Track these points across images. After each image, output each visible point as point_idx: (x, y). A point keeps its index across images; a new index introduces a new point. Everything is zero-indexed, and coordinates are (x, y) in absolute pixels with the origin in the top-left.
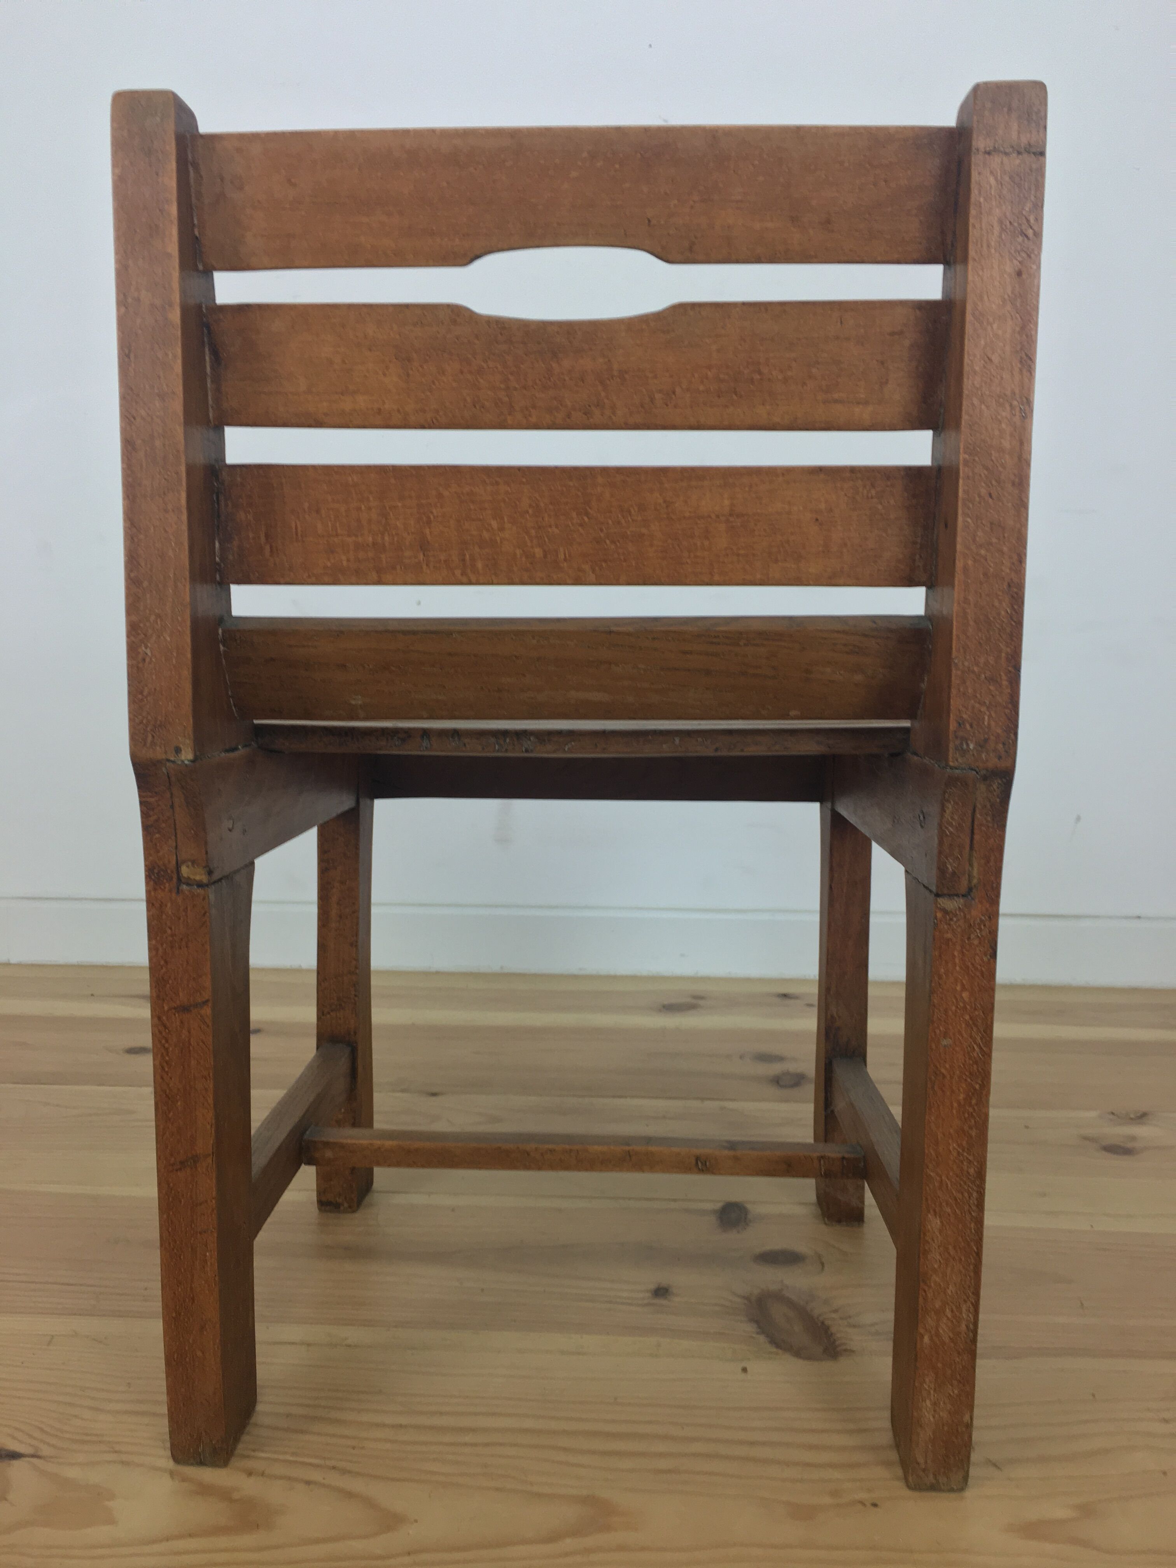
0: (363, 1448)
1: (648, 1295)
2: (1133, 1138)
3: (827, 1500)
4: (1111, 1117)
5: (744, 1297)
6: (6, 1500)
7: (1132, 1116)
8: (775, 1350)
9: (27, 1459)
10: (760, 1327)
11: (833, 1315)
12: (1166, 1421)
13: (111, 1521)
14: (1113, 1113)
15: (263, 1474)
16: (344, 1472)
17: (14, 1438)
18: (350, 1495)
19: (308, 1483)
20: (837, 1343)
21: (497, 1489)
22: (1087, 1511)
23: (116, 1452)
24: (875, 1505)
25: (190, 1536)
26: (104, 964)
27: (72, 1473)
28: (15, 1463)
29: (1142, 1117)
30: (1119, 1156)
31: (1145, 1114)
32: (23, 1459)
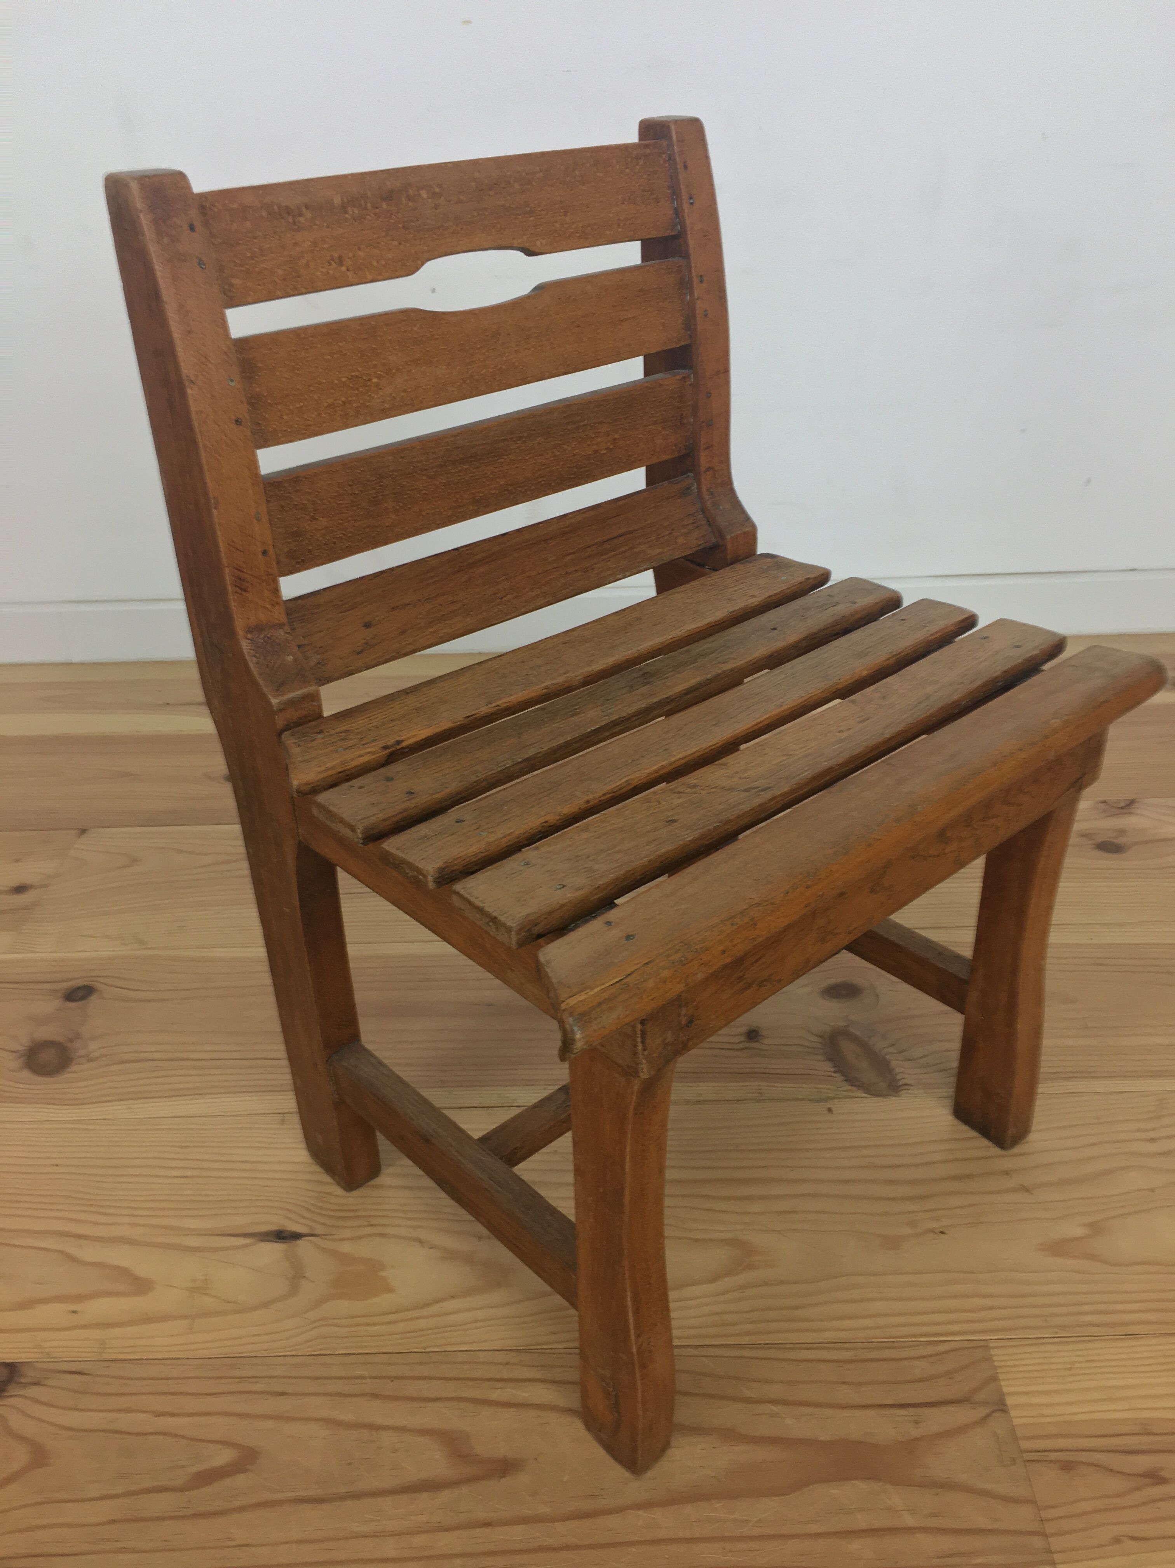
1: (742, 1039)
2: (1122, 832)
3: (907, 1231)
4: (1102, 806)
5: (820, 1036)
6: (304, 1277)
7: (1122, 805)
8: (850, 1088)
9: (307, 1238)
10: (835, 1066)
11: (891, 1050)
12: (1153, 1140)
13: (390, 1290)
14: (1105, 802)
17: (290, 1219)
20: (898, 1077)
23: (372, 1225)
24: (942, 1233)
25: (452, 1297)
27: (346, 1248)
28: (299, 1242)
29: (1129, 806)
30: (1111, 855)
31: (1132, 802)
32: (304, 1238)
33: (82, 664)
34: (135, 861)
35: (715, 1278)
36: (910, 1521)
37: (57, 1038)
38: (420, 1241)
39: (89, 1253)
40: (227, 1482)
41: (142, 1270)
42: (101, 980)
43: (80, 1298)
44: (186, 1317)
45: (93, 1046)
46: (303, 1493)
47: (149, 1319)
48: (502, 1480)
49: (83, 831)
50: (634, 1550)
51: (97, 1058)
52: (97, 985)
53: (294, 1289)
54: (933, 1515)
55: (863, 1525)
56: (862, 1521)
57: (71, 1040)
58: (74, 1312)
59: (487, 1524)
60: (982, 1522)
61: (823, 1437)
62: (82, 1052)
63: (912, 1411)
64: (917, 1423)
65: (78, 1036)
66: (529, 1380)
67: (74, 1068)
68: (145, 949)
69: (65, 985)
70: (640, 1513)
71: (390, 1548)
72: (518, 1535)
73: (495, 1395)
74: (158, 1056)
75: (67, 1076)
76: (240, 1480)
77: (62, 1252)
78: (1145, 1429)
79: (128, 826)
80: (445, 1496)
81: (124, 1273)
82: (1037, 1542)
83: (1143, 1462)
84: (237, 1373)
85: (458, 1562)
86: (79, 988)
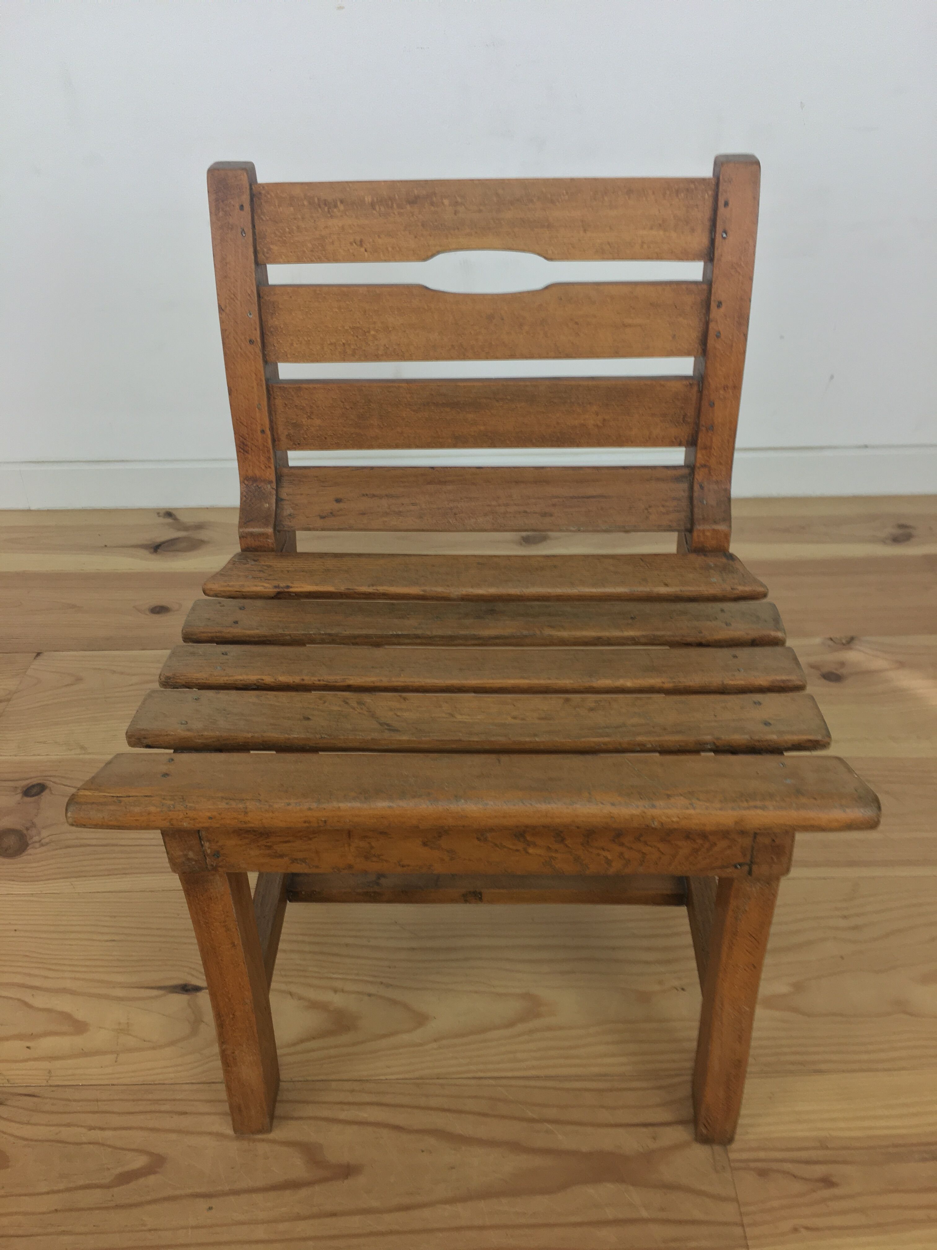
0: (395, 967)
2: (842, 664)
3: (657, 988)
4: (830, 643)
9: (205, 990)
12: (845, 917)
14: (831, 639)
15: (343, 991)
16: (388, 986)
17: (193, 975)
18: (394, 1002)
19: (370, 995)
21: (476, 992)
22: (798, 987)
24: (683, 989)
25: (314, 1038)
26: (103, 508)
28: (199, 994)
29: (849, 642)
30: (832, 684)
31: (852, 639)
32: (203, 991)
33: (39, 511)
34: (79, 680)
35: (511, 1024)
36: (644, 1214)
37: (18, 827)
38: (291, 994)
39: (39, 1001)
40: (142, 1181)
41: (80, 1015)
42: (52, 779)
43: (32, 1037)
44: (112, 1052)
45: (45, 833)
46: (198, 1190)
47: (84, 1054)
48: (346, 1181)
49: (38, 654)
50: (441, 1235)
51: (47, 844)
52: (48, 783)
53: (194, 1031)
54: (662, 1209)
55: (611, 1217)
56: (610, 1213)
57: (27, 829)
58: (28, 1047)
59: (333, 1215)
60: (697, 1215)
61: (585, 1149)
62: (36, 838)
63: (651, 1129)
64: (654, 1138)
65: (34, 825)
66: (368, 1104)
67: (30, 851)
68: (84, 754)
69: (24, 783)
70: (447, 1206)
71: (260, 1232)
72: (355, 1223)
73: (342, 1115)
74: (94, 842)
75: (24, 857)
76: (152, 1180)
77: (19, 1000)
78: (823, 1145)
79: (72, 650)
80: (304, 1193)
81: (67, 1017)
82: (738, 1231)
83: (819, 1170)
84: (150, 1096)
85: (311, 1243)
86: (33, 786)
